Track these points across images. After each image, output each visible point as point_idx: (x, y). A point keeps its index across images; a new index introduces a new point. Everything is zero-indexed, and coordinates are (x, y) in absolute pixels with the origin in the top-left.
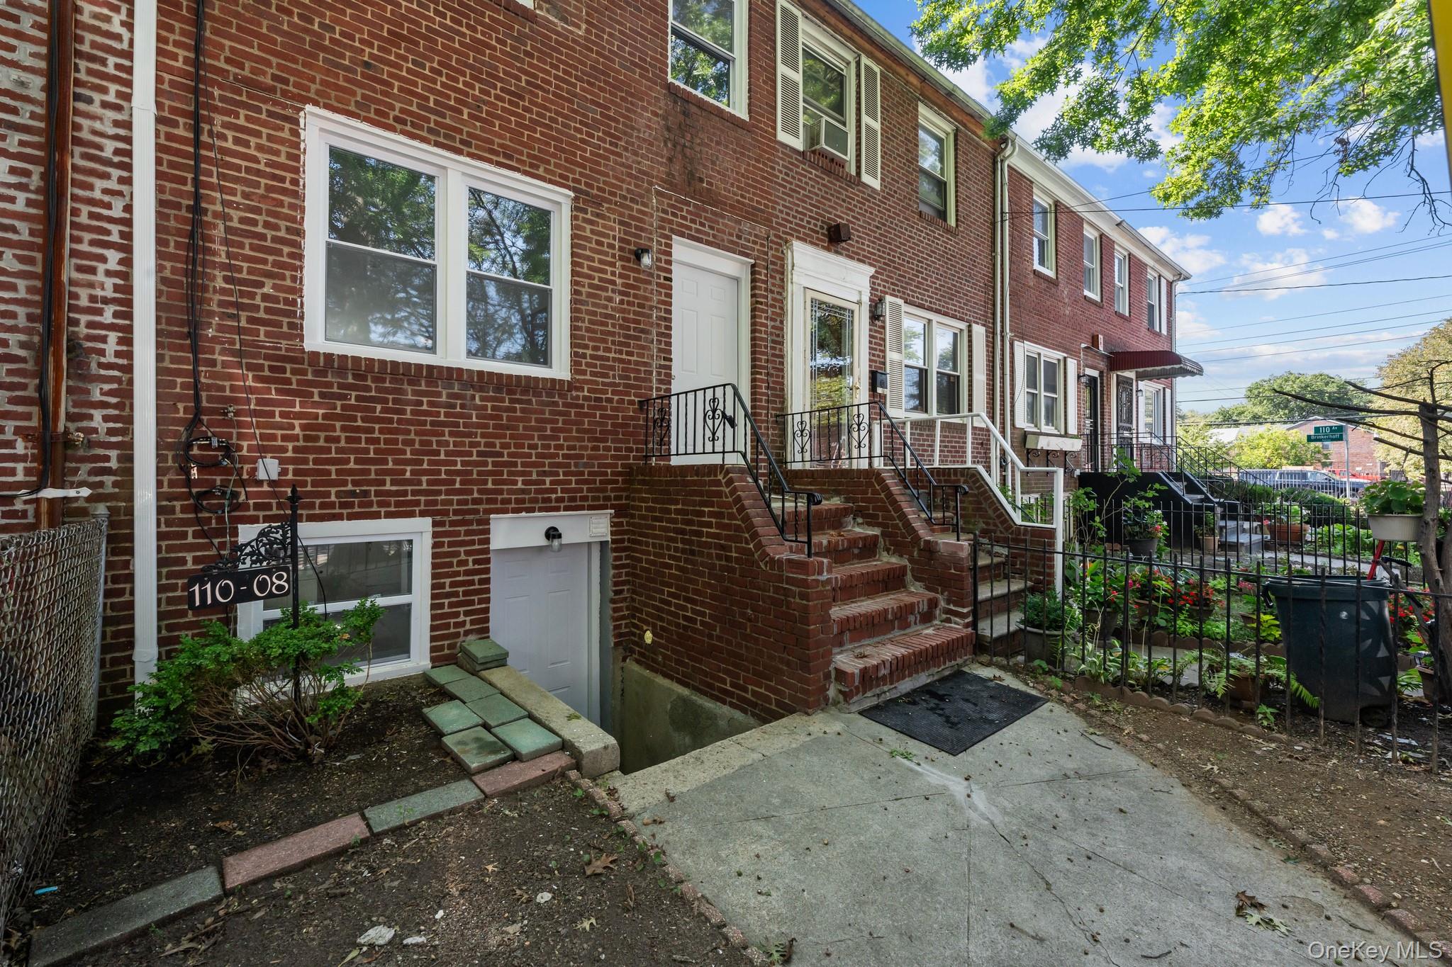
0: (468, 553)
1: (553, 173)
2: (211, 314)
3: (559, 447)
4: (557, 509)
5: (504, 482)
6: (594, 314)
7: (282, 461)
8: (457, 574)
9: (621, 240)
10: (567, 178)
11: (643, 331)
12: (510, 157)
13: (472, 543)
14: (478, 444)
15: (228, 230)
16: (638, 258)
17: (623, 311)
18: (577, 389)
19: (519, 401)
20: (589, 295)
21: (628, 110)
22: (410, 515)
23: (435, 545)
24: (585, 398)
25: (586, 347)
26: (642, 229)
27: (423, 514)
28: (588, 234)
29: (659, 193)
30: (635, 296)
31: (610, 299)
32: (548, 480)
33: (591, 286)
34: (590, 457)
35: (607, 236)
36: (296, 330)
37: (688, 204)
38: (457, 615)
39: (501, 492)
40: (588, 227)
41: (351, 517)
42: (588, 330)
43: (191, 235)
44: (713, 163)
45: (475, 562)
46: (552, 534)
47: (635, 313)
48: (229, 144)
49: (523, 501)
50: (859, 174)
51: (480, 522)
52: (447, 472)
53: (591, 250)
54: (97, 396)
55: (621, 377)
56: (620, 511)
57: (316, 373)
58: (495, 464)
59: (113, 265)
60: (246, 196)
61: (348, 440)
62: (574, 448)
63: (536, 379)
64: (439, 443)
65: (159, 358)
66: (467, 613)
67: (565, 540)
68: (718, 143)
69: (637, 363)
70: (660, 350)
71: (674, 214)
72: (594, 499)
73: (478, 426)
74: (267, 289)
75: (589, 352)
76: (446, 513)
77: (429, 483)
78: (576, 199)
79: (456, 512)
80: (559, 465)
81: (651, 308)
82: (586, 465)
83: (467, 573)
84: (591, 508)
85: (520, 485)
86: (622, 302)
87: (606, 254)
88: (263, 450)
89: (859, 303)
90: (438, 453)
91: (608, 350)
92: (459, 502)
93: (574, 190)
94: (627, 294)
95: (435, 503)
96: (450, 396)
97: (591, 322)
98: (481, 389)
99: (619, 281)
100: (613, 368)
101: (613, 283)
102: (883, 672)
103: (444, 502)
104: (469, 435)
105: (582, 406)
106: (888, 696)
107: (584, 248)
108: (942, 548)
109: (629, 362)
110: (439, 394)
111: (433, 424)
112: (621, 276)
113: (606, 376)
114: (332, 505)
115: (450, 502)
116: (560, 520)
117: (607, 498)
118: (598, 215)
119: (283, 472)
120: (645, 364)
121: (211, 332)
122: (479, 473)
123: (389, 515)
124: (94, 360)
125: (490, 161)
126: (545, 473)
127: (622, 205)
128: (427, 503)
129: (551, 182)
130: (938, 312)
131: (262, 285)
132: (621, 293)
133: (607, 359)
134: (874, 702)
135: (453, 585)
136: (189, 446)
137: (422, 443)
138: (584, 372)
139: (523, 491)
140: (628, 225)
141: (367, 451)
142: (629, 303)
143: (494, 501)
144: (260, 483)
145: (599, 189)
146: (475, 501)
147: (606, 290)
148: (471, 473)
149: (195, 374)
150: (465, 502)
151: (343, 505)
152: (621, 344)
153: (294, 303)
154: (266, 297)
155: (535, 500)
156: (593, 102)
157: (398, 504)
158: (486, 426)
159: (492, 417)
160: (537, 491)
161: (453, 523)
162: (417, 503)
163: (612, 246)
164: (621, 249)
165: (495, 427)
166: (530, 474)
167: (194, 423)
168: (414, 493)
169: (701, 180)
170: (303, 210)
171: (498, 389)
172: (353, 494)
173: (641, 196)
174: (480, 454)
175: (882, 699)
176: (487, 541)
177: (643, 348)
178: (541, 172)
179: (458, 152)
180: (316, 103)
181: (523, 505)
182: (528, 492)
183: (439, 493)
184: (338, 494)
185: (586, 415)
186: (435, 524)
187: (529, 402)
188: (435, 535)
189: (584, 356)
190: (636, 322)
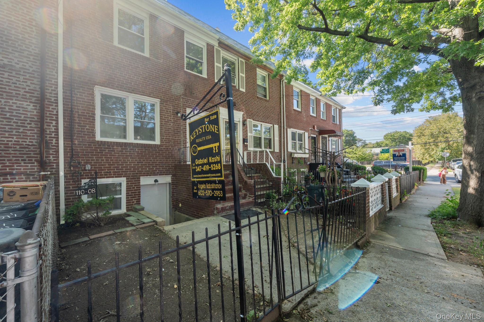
0: (135, 186)
1: (155, 95)
2: (75, 133)
3: (158, 160)
4: (157, 175)
5: (144, 169)
6: (166, 128)
7: (91, 165)
8: (132, 190)
9: (173, 110)
10: (158, 96)
11: (179, 132)
12: (144, 93)
13: (136, 183)
14: (137, 160)
15: (79, 115)
16: (177, 114)
17: (174, 127)
18: (162, 146)
19: (147, 150)
20: (165, 124)
21: (174, 79)
22: (121, 177)
23: (127, 184)
24: (164, 148)
25: (164, 136)
26: (178, 107)
27: (124, 177)
28: (164, 109)
29: (182, 98)
30: (177, 123)
31: (170, 125)
32: (155, 168)
33: (165, 122)
34: (165, 162)
35: (169, 109)
36: (94, 136)
37: (191, 100)
38: (132, 200)
39: (143, 171)
40: (164, 108)
41: (107, 177)
42: (164, 132)
43: (71, 117)
44: (197, 89)
45: (137, 188)
46: (156, 181)
47: (177, 127)
48: (78, 96)
49: (148, 173)
50: (239, 88)
51: (138, 178)
52: (130, 167)
53: (165, 113)
54: (51, 152)
55: (173, 143)
56: (174, 176)
57: (99, 145)
58: (141, 165)
59: (54, 124)
60: (82, 107)
61: (106, 160)
62: (161, 160)
63: (151, 145)
64: (127, 160)
65: (64, 144)
66: (135, 200)
67: (159, 182)
68: (199, 84)
69: (177, 139)
70: (183, 136)
71: (187, 103)
72: (166, 172)
73: (137, 156)
74: (87, 127)
75: (165, 137)
76: (129, 176)
77: (125, 169)
78: (161, 101)
79: (132, 176)
80: (157, 165)
81: (181, 126)
82: (164, 164)
83: (135, 190)
84: (166, 175)
85: (147, 170)
86: (173, 125)
87: (169, 114)
88: (87, 163)
89: (239, 121)
90: (127, 163)
91: (170, 137)
92: (133, 174)
93: (160, 99)
94: (174, 123)
95: (127, 174)
96: (130, 149)
97: (165, 130)
98: (138, 147)
99: (172, 120)
100: (171, 141)
101: (171, 120)
102: (227, 208)
103: (129, 174)
104: (135, 158)
105: (163, 150)
106: (229, 213)
107: (163, 113)
108: (248, 182)
109: (175, 139)
110: (127, 149)
111: (126, 156)
112: (173, 119)
113: (169, 143)
114: (103, 175)
115: (131, 174)
116: (157, 178)
117: (170, 172)
118: (167, 105)
119: (91, 168)
120: (179, 140)
121: (75, 137)
122: (137, 167)
123: (116, 177)
124: (50, 145)
125: (139, 94)
126: (154, 167)
127: (173, 102)
128: (125, 174)
129: (154, 98)
130: (263, 122)
131: (86, 126)
132: (173, 123)
133: (170, 139)
134: (225, 214)
135: (131, 193)
136: (71, 162)
137: (123, 160)
138: (164, 142)
139: (148, 171)
140: (175, 106)
141: (110, 162)
142: (175, 125)
143: (141, 173)
144: (86, 170)
145: (167, 98)
146: (136, 174)
147: (169, 122)
148: (135, 167)
149: (72, 147)
150: (134, 174)
151: (105, 175)
152: (173, 135)
153: (93, 130)
154: (87, 129)
155: (151, 173)
156: (165, 78)
157: (118, 174)
158: (139, 156)
159: (140, 154)
160: (152, 171)
161: (131, 179)
162: (123, 174)
163: (170, 112)
164: (173, 112)
165: (141, 156)
166: (150, 167)
167: (72, 157)
168: (122, 172)
169: (194, 94)
170: (95, 109)
171: (142, 147)
172: (107, 172)
173: (178, 99)
174: (137, 162)
175: (228, 214)
176: (140, 183)
177: (179, 136)
178: (152, 95)
179: (131, 93)
180: (98, 85)
181: (148, 174)
182: (150, 171)
183: (128, 172)
184: (104, 172)
185: (164, 152)
186: (127, 179)
187: (150, 150)
188: (127, 181)
189: (163, 138)
190: (177, 129)
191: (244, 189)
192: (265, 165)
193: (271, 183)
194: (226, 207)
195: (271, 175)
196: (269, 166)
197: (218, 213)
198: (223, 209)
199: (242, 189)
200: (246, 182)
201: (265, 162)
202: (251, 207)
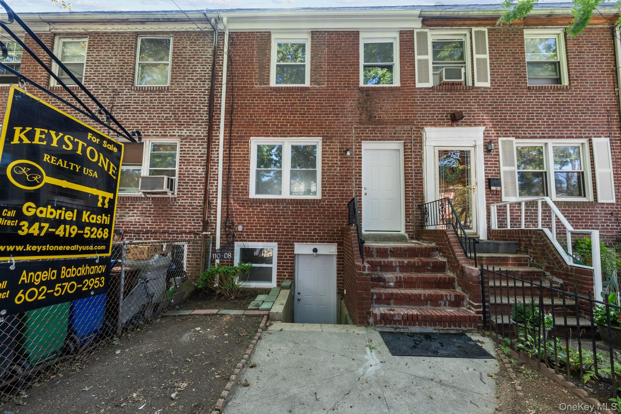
0: (287, 254)
1: (315, 133)
2: (231, 192)
3: (317, 221)
4: (316, 242)
5: (298, 233)
6: (330, 175)
7: (243, 226)
8: (284, 260)
9: (340, 148)
10: (320, 134)
11: (349, 178)
12: (301, 133)
13: (289, 251)
14: (291, 221)
15: (235, 172)
16: (346, 152)
17: (341, 173)
18: (323, 202)
19: (303, 207)
20: (327, 170)
21: (343, 103)
22: (272, 241)
23: (278, 251)
24: (326, 204)
25: (327, 187)
26: (348, 143)
27: (275, 241)
28: (327, 149)
29: (355, 128)
30: (346, 167)
31: (336, 170)
32: (313, 232)
33: (328, 166)
34: (328, 225)
35: (335, 148)
36: (248, 193)
37: (369, 128)
38: (284, 272)
39: (297, 236)
40: (327, 147)
41: (258, 241)
42: (327, 181)
43: (228, 175)
44: (381, 109)
45: (289, 257)
46: (315, 250)
47: (346, 173)
48: (236, 152)
49: (304, 239)
50: (473, 84)
51: (291, 245)
52: (282, 229)
53: (329, 154)
54: (212, 213)
55: (340, 196)
56: (340, 244)
57: (251, 204)
58: (296, 227)
59: (216, 184)
60: (238, 163)
61: (258, 220)
62: (322, 221)
63: (308, 200)
64: (280, 221)
65: (222, 203)
66: (287, 272)
67: (319, 253)
68: (383, 100)
69: (346, 190)
70: (356, 184)
71: (362, 133)
72: (329, 239)
73: (291, 215)
74: (242, 184)
75: (327, 189)
76: (281, 241)
77: (277, 232)
78: (323, 139)
79: (284, 241)
80: (316, 227)
81: (352, 170)
82: (326, 227)
83: (287, 260)
84: (328, 242)
85: (303, 234)
86: (340, 170)
87: (334, 154)
88: (240, 223)
89: (475, 146)
90: (279, 224)
91: (335, 187)
92: (285, 238)
93: (322, 136)
94: (343, 166)
95: (278, 238)
96: (283, 207)
97: (328, 178)
98: (292, 204)
99: (339, 163)
100: (336, 193)
101: (337, 164)
102: (396, 318)
103: (281, 238)
104: (288, 218)
105: (325, 207)
106: (402, 330)
107: (326, 154)
108: (466, 270)
109: (343, 190)
110: (280, 207)
111: (278, 215)
112: (340, 161)
113: (334, 196)
114: (253, 238)
115: (282, 238)
116: (317, 246)
117: (335, 239)
118: (331, 142)
119: (243, 229)
120: (350, 190)
121: (231, 196)
122: (291, 230)
123: (267, 241)
124: (212, 204)
125: (295, 136)
126: (312, 230)
127: (340, 136)
128: (276, 238)
129: (314, 136)
130: (549, 137)
131: (240, 183)
132: (340, 167)
133: (335, 190)
134: (392, 330)
135: (283, 263)
136: (226, 223)
137: (275, 221)
138: (326, 196)
139: (304, 236)
140: (343, 142)
141: (262, 223)
142: (343, 170)
143: (295, 238)
144: (239, 232)
145: (331, 133)
146: (290, 238)
147: (334, 166)
148: (288, 230)
149: (228, 206)
150: (287, 238)
151: (256, 238)
152: (340, 184)
153: (247, 187)
154: (241, 186)
155: (308, 239)
156: (329, 106)
157: (269, 238)
158: (293, 215)
159: (295, 213)
160: (309, 236)
161: (283, 245)
162: (274, 238)
163: (336, 151)
164: (340, 151)
165: (296, 215)
166: (307, 230)
167: (227, 217)
168: (273, 235)
169: (375, 117)
170: (249, 163)
171: (297, 204)
172: (258, 235)
173: (348, 131)
174: (291, 224)
175: (398, 330)
176: (293, 251)
177: (349, 184)
178: (311, 134)
179: (286, 137)
180: (253, 136)
181: (303, 240)
182: (306, 236)
183: (279, 235)
184: (255, 235)
185: (326, 210)
186: (278, 244)
187: (307, 207)
188: (278, 248)
189: (326, 190)
190: (345, 175)
191: (459, 285)
192: (541, 234)
193: (561, 281)
194: (394, 315)
195: (559, 260)
196: (552, 236)
197: (376, 323)
198: (385, 319)
199: (456, 284)
200: (462, 270)
201: (540, 227)
202: (470, 331)
